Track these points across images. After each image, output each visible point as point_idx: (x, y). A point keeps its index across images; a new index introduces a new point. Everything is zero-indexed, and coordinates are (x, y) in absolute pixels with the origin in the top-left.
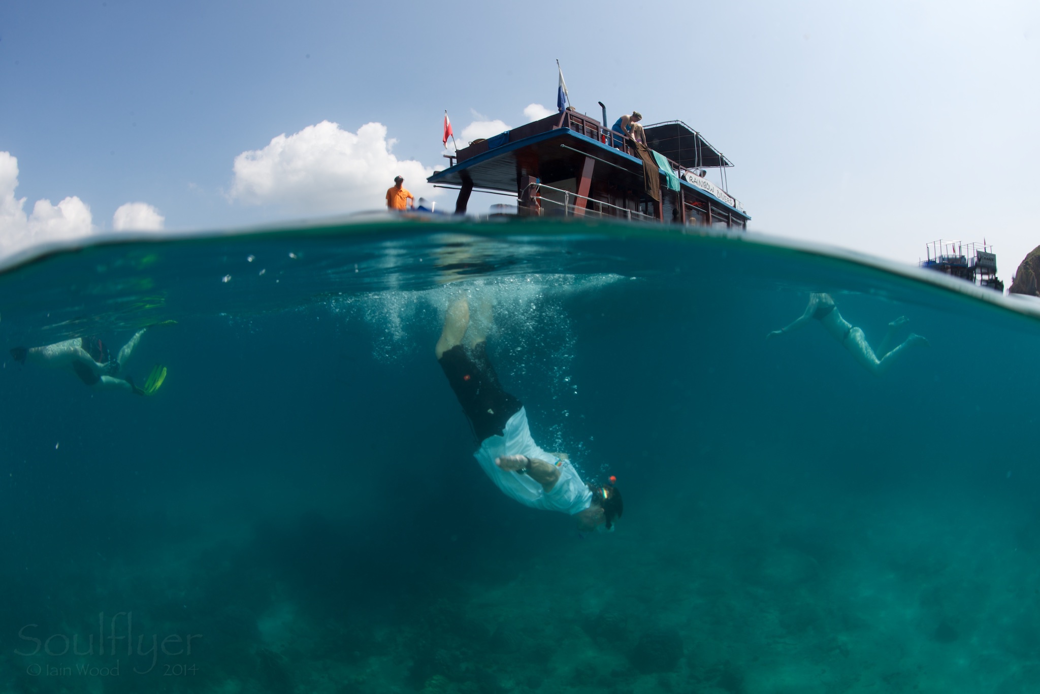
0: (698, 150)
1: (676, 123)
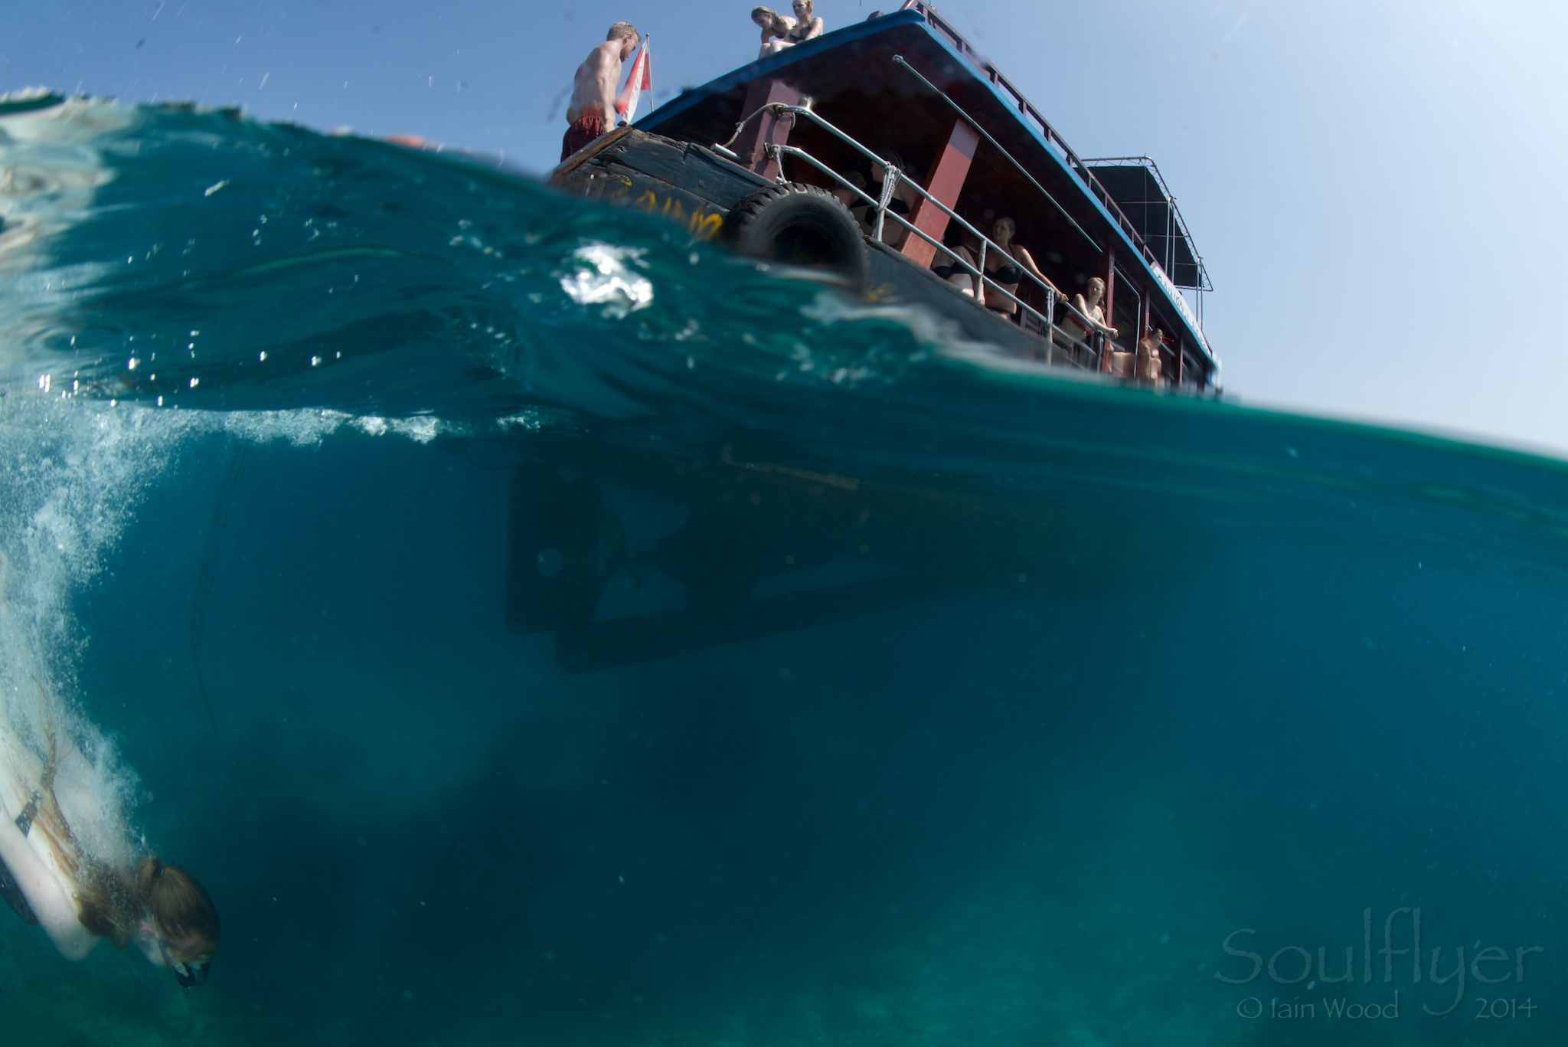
0: (1171, 234)
1: (1141, 165)
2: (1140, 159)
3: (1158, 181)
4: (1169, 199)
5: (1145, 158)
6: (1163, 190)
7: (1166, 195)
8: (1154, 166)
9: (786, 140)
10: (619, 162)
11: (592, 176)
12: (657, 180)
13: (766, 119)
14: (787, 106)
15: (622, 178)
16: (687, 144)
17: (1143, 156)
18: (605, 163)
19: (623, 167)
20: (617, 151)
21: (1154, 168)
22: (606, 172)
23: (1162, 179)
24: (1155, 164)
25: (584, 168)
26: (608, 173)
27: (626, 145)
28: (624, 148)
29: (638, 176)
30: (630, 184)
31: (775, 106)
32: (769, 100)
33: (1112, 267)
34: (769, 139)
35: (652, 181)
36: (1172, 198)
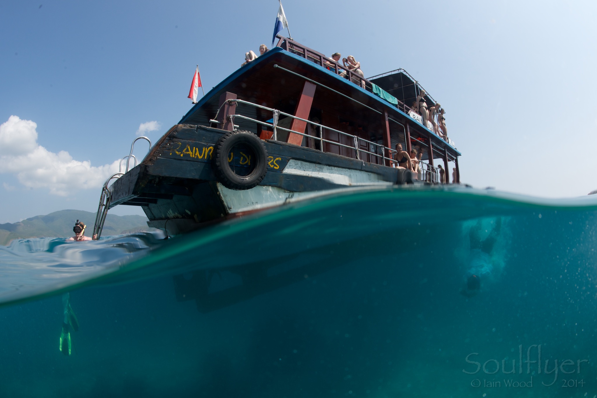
1: (399, 72)
2: (398, 70)
3: (409, 76)
4: (415, 82)
5: (400, 69)
6: (412, 79)
7: (413, 81)
8: (405, 71)
9: (235, 112)
10: (176, 138)
11: (168, 144)
12: (189, 141)
13: (226, 106)
14: (233, 100)
15: (178, 143)
16: (196, 126)
17: (399, 68)
18: (172, 139)
19: (177, 139)
20: (174, 134)
21: (405, 72)
22: (172, 142)
23: (410, 75)
24: (405, 70)
25: (165, 142)
26: (173, 142)
27: (176, 131)
28: (176, 133)
29: (182, 141)
30: (181, 144)
31: (229, 101)
32: (226, 99)
33: (387, 118)
34: (227, 113)
35: (187, 141)
36: (416, 81)
